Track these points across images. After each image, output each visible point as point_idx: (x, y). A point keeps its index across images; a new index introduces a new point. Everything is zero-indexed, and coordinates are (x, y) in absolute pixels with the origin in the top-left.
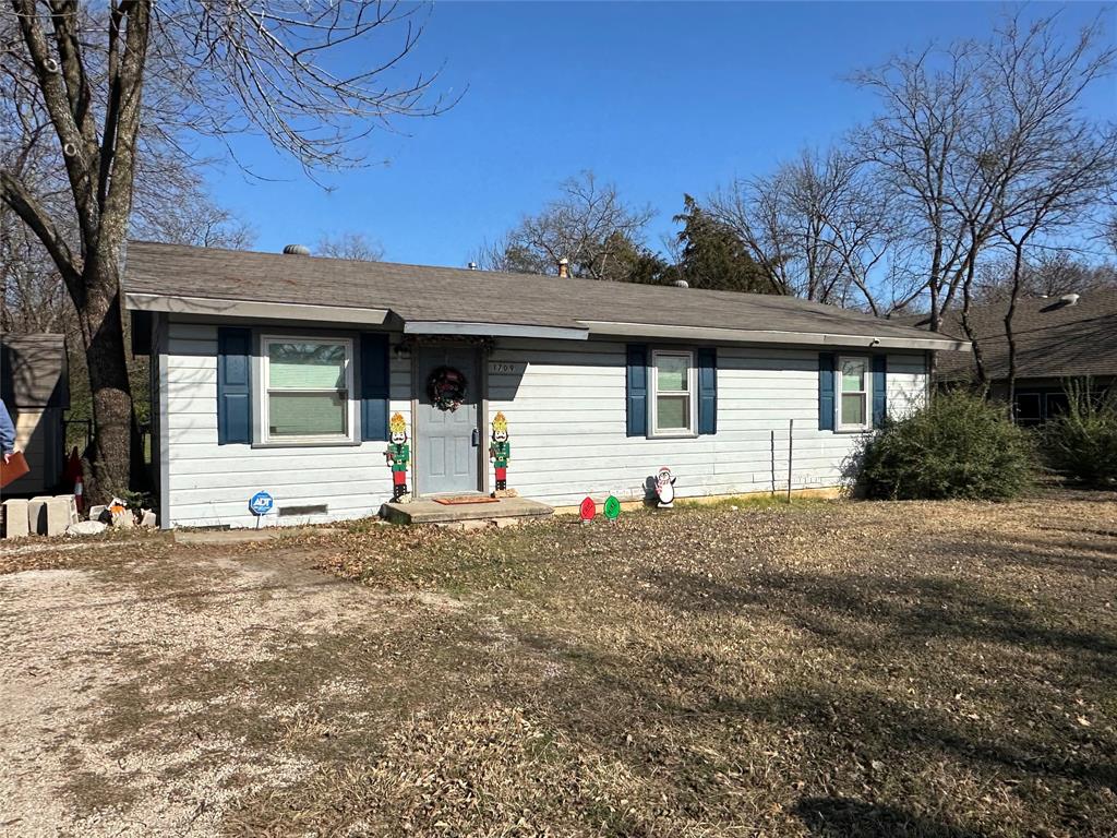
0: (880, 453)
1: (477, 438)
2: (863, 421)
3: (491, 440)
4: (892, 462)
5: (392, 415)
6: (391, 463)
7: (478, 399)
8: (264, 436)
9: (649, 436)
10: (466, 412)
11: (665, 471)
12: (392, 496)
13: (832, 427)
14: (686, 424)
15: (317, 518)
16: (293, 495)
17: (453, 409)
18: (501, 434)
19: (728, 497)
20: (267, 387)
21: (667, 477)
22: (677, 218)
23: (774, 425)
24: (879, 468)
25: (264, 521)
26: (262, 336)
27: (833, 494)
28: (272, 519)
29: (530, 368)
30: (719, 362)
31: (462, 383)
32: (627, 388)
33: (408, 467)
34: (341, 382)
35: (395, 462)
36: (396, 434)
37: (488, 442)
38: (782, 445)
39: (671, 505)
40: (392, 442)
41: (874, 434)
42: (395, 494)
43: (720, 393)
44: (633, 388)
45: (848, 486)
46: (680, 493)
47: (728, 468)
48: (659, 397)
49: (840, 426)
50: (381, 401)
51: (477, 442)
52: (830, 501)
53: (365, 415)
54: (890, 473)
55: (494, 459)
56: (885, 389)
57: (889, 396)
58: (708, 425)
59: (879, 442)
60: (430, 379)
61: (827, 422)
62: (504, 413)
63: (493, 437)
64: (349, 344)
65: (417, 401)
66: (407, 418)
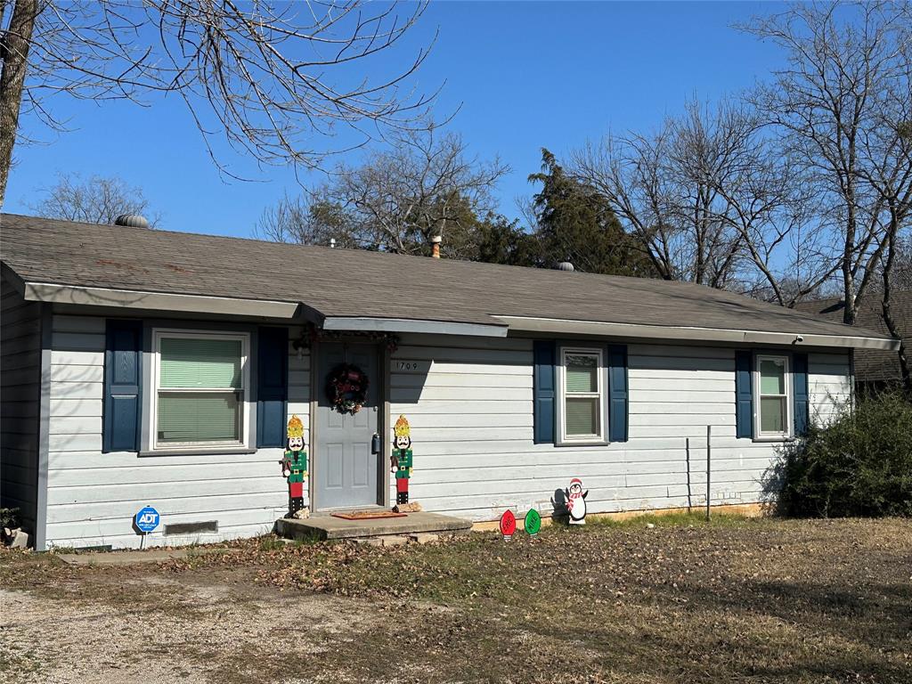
0: (805, 464)
1: (378, 446)
2: (783, 428)
3: (392, 447)
4: (820, 474)
5: (289, 418)
6: (288, 473)
7: (379, 401)
8: (152, 443)
9: (558, 443)
10: (366, 414)
11: (576, 483)
12: (286, 510)
13: (751, 435)
14: (595, 429)
15: (206, 537)
16: (181, 511)
17: (353, 412)
18: (403, 441)
19: (642, 513)
20: (158, 387)
21: (578, 491)
22: (533, 177)
23: (689, 432)
24: (805, 483)
25: (149, 541)
26: (154, 330)
27: (754, 512)
28: (157, 538)
29: (434, 367)
30: (630, 360)
31: (363, 383)
32: (534, 389)
33: (306, 478)
34: (237, 382)
35: (292, 472)
36: (294, 440)
37: (390, 449)
38: (698, 455)
39: (583, 522)
40: (288, 449)
41: (797, 442)
42: (290, 508)
43: (632, 396)
44: (541, 389)
45: (771, 503)
46: (592, 508)
47: (642, 480)
48: (568, 400)
49: (760, 434)
50: (279, 403)
51: (378, 450)
52: (753, 519)
53: (261, 418)
54: (817, 487)
55: (395, 469)
56: (807, 393)
57: (811, 400)
58: (619, 432)
59: (803, 450)
60: (329, 377)
61: (745, 428)
62: (405, 416)
63: (395, 444)
64: (245, 340)
65: (316, 403)
66: (305, 422)
